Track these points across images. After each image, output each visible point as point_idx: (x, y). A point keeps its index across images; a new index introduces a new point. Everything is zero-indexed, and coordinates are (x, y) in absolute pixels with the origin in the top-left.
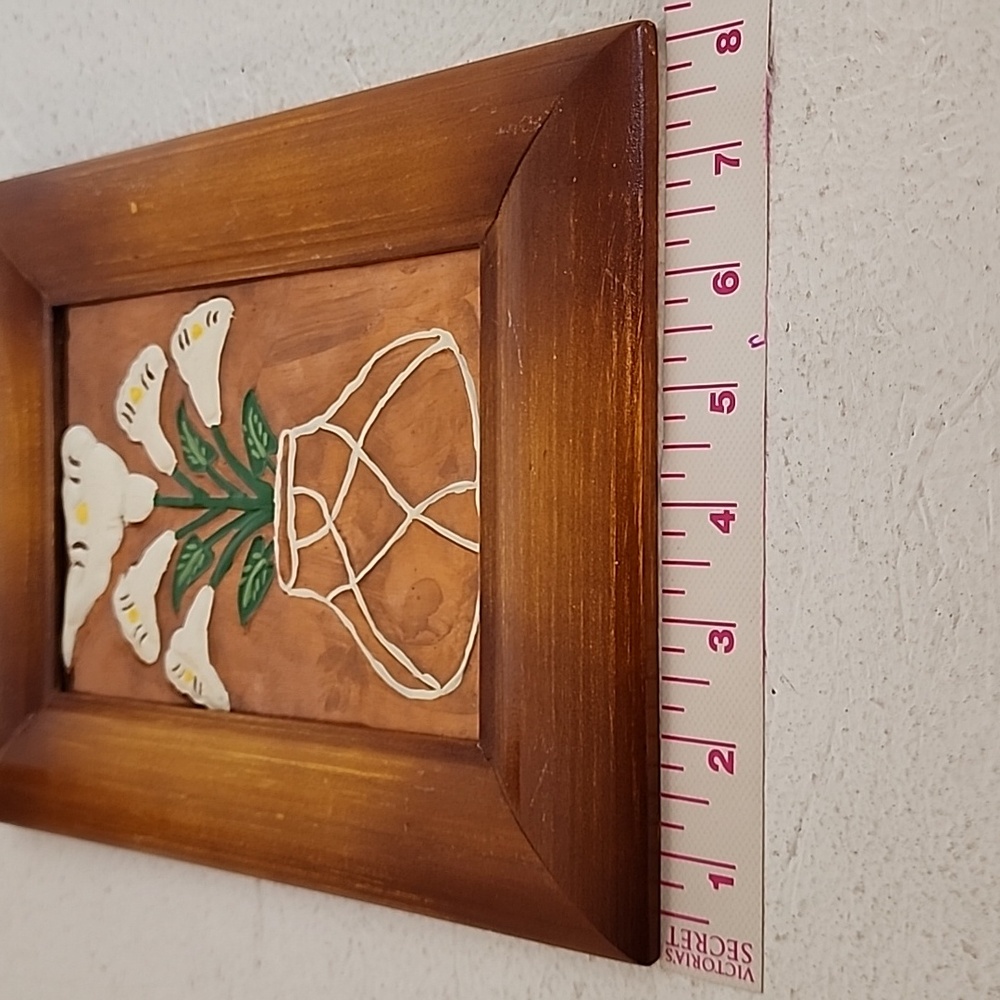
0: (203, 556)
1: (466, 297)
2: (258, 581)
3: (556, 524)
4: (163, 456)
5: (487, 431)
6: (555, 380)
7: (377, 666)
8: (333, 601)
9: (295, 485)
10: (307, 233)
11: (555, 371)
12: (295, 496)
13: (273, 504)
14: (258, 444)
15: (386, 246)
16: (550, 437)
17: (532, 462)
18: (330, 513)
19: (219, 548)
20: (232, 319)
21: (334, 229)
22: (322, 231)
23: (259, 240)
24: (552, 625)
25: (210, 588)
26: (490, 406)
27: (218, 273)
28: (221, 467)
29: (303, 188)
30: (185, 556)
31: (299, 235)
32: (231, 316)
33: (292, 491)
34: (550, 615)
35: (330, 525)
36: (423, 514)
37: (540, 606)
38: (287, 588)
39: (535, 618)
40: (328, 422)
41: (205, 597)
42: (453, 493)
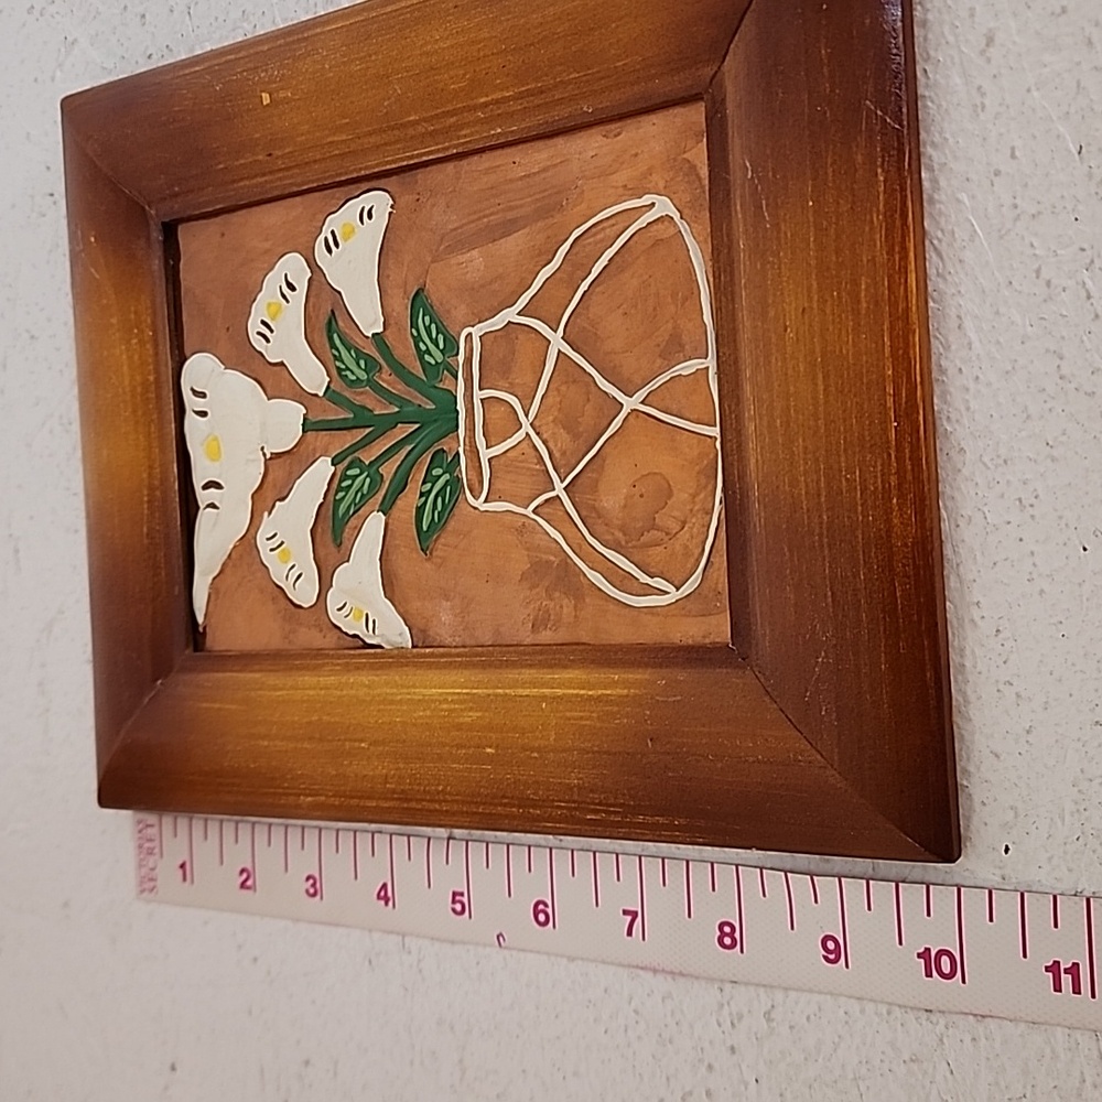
0: (368, 480)
1: (685, 156)
2: (440, 499)
3: (821, 388)
4: (312, 375)
5: (723, 299)
6: (812, 229)
7: (593, 576)
8: (533, 511)
9: (481, 389)
10: (486, 105)
11: (811, 219)
12: (482, 400)
13: (457, 412)
14: (432, 347)
15: (585, 109)
16: (809, 291)
17: (788, 323)
18: (527, 416)
19: (388, 470)
20: (390, 213)
21: (519, 97)
22: (508, 99)
23: (425, 120)
24: (823, 499)
25: (381, 513)
26: (725, 271)
27: (373, 164)
28: (386, 379)
29: (482, 54)
30: (344, 484)
31: (475, 108)
32: (390, 210)
33: (478, 395)
34: (819, 490)
35: (526, 428)
36: (642, 403)
37: (805, 481)
38: (479, 503)
39: (800, 494)
40: (519, 314)
41: (374, 524)
42: (680, 375)
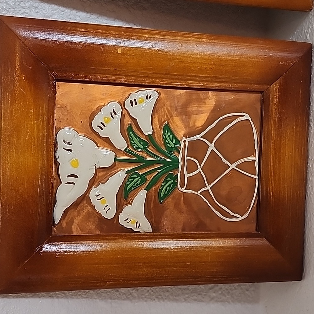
0: (140, 179)
1: (255, 105)
2: (168, 188)
3: (293, 171)
4: (121, 143)
5: (265, 145)
6: (294, 133)
7: (216, 212)
8: (200, 194)
9: (187, 157)
10: (201, 77)
11: (294, 131)
12: (187, 160)
13: (179, 163)
14: (170, 142)
15: (230, 86)
16: (292, 148)
17: (286, 155)
18: (200, 166)
19: (150, 178)
20: (157, 98)
21: (213, 77)
22: (209, 77)
23: (179, 75)
24: (291, 198)
25: (146, 190)
26: (266, 138)
27: (156, 82)
28: (150, 149)
29: (205, 63)
30: (130, 180)
31: (198, 77)
32: (157, 97)
33: (186, 158)
34: (290, 195)
35: (200, 169)
36: (236, 167)
37: (287, 193)
38: (183, 190)
39: (286, 196)
40: (201, 137)
41: (142, 195)
42: (247, 161)
